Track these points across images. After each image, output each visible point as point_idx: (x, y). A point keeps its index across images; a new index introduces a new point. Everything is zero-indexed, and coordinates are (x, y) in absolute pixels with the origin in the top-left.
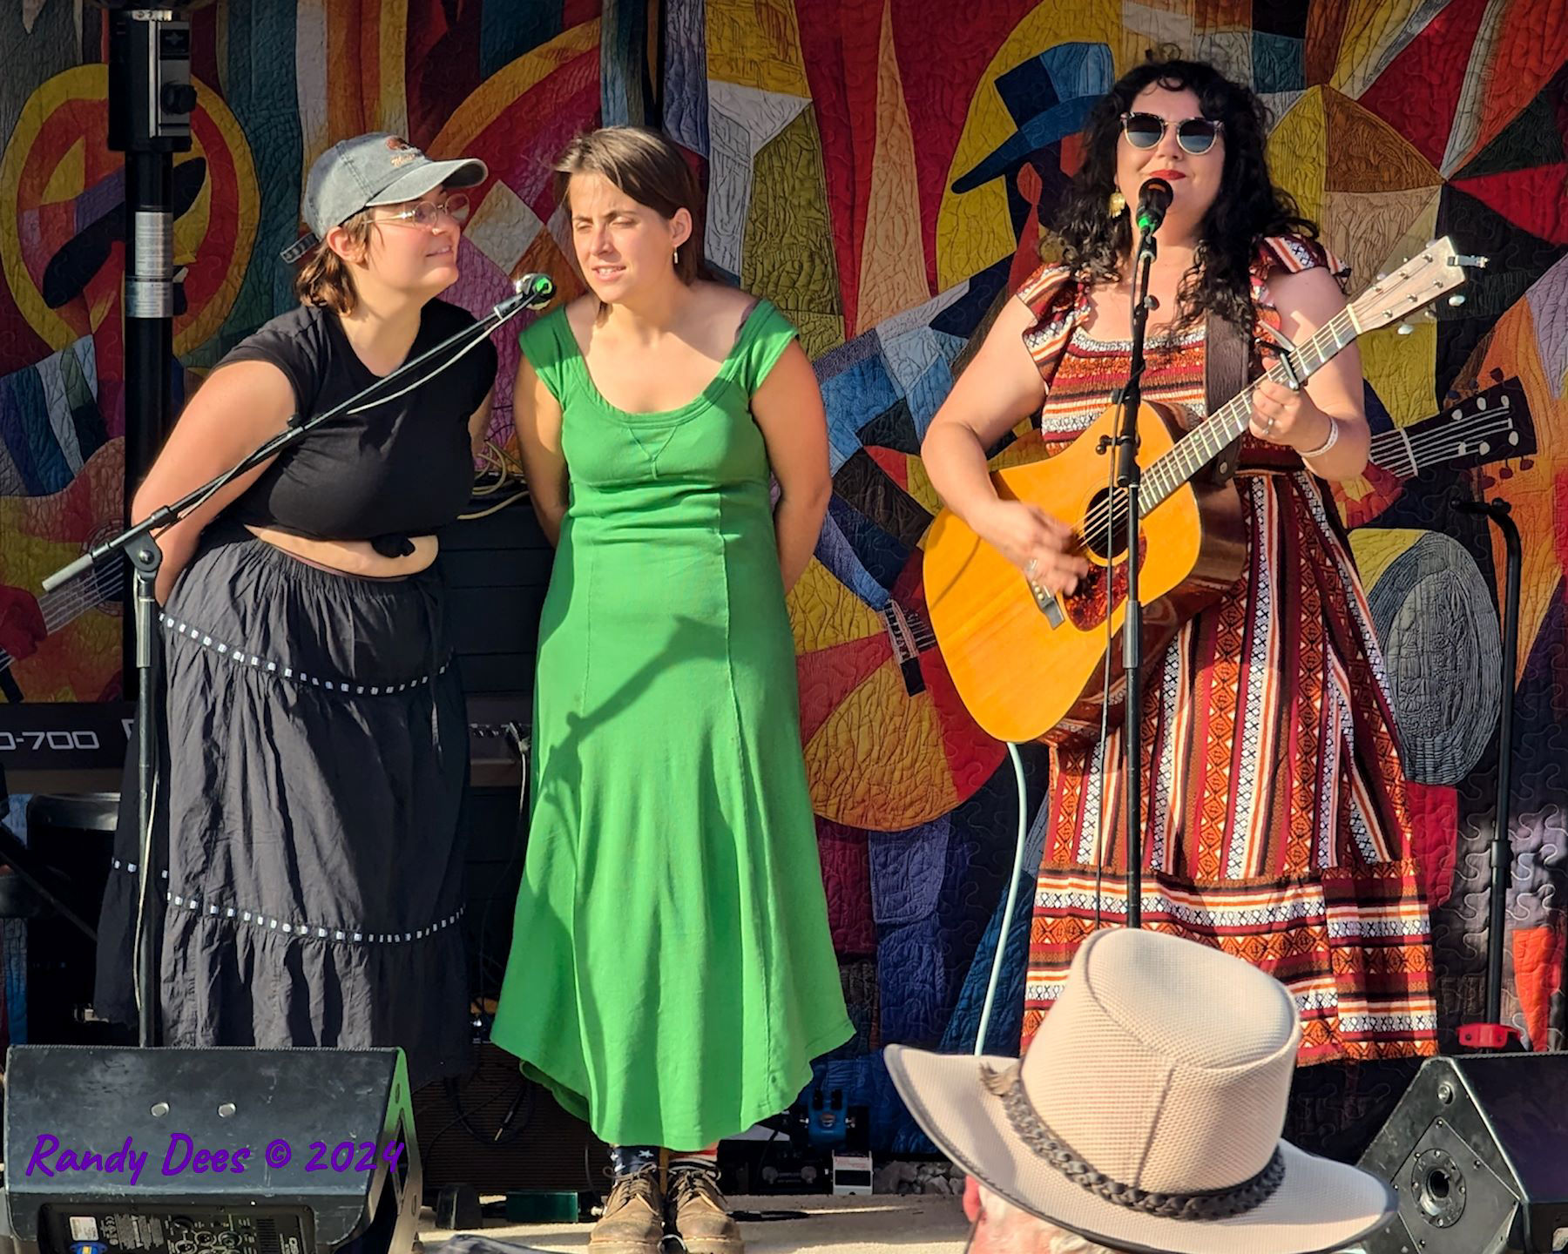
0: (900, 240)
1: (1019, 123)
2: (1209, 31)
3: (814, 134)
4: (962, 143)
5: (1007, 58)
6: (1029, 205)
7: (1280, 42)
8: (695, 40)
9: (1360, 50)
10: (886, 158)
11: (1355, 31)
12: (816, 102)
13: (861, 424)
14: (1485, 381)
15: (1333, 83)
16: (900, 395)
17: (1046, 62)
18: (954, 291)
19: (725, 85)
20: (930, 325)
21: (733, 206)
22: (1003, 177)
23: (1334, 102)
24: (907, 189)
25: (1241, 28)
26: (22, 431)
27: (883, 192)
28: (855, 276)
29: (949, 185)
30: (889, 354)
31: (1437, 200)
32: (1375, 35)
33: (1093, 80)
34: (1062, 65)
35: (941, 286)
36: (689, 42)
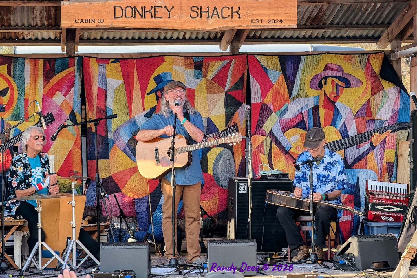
0: (138, 102)
1: (157, 84)
2: (187, 70)
3: (124, 86)
4: (148, 88)
5: (155, 74)
6: (159, 97)
7: (198, 71)
8: (104, 72)
9: (211, 72)
10: (136, 90)
11: (210, 70)
12: (124, 81)
13: (132, 132)
14: (232, 124)
15: (207, 77)
16: (139, 127)
17: (161, 75)
18: (147, 111)
19: (109, 79)
20: (144, 116)
21: (111, 98)
22: (155, 93)
23: (207, 80)
24: (139, 95)
25: (192, 69)
27: (135, 95)
28: (131, 108)
29: (146, 94)
30: (137, 121)
31: (225, 95)
32: (213, 70)
33: (169, 77)
34: (164, 75)
35: (145, 110)
36: (103, 72)
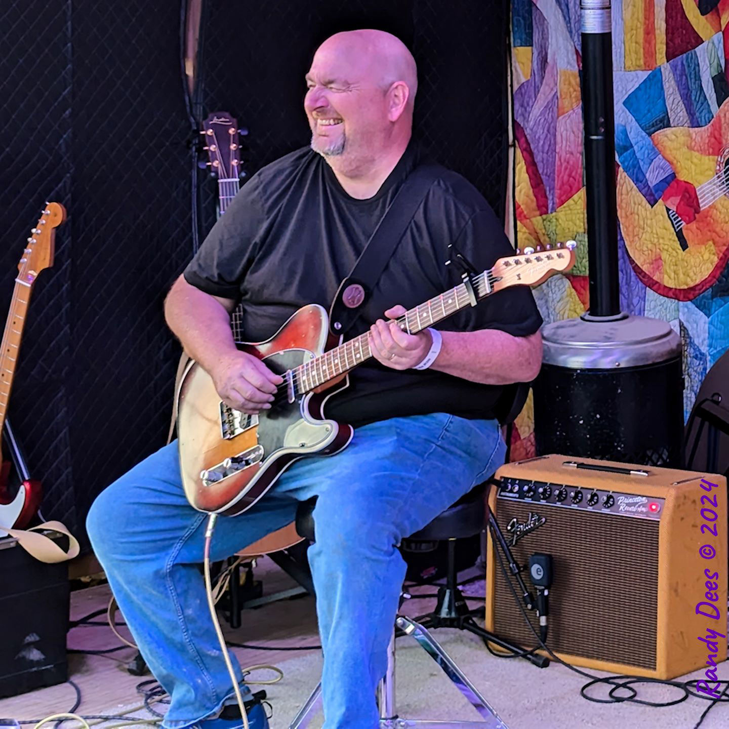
26: (689, 89)
